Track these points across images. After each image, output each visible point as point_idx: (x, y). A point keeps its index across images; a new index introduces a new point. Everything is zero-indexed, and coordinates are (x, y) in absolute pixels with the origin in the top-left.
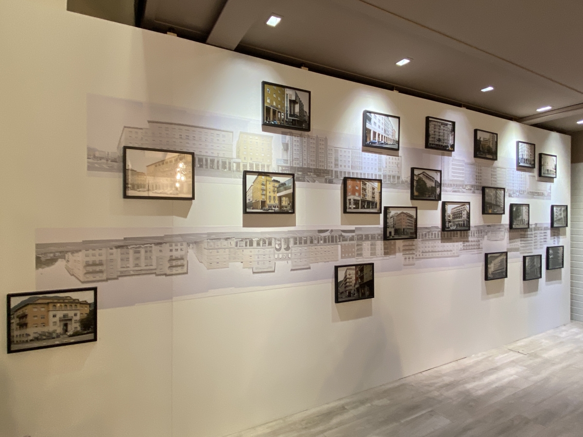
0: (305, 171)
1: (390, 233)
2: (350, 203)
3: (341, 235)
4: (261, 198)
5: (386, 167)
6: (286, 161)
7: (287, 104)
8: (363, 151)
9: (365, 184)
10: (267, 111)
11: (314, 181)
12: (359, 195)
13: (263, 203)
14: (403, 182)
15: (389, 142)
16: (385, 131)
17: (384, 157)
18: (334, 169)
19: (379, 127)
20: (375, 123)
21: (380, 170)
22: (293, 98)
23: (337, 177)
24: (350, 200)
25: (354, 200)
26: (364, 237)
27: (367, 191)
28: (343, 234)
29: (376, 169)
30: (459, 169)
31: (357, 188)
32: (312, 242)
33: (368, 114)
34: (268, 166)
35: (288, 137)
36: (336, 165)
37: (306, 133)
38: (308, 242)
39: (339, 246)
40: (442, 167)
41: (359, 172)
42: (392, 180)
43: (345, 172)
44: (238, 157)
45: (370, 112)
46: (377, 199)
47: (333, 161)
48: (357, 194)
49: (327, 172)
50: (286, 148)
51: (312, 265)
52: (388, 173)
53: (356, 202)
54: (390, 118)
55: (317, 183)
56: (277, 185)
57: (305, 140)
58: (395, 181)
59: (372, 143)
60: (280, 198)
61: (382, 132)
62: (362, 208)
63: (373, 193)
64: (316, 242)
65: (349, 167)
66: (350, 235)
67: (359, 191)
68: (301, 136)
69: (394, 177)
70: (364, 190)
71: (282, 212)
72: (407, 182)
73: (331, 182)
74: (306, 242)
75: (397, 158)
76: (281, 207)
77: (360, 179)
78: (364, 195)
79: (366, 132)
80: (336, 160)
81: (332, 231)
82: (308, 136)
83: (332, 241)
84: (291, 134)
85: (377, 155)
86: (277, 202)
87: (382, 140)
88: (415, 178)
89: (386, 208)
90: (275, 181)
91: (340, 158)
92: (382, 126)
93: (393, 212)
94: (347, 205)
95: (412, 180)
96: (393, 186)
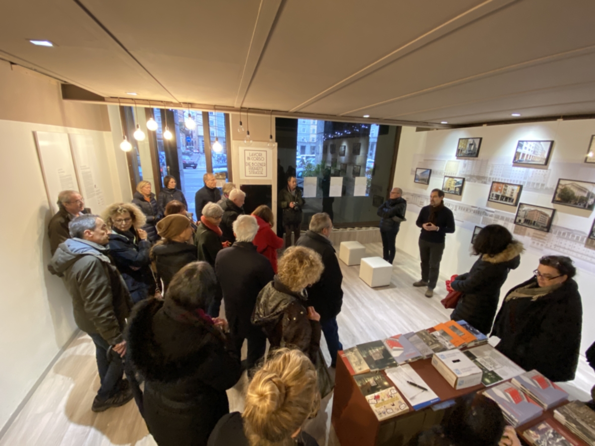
0: (471, 177)
1: (520, 221)
2: (493, 196)
4: (448, 187)
5: (532, 177)
6: (463, 172)
7: (468, 146)
8: (513, 166)
9: (507, 187)
10: (458, 150)
11: (475, 182)
12: (501, 192)
13: (449, 189)
14: (547, 189)
15: (537, 160)
16: (534, 152)
17: (531, 170)
18: (489, 176)
19: (529, 150)
20: (526, 148)
21: (525, 178)
22: (472, 143)
23: (490, 180)
26: (500, 218)
27: (507, 191)
28: (486, 212)
29: (521, 178)
31: (500, 188)
32: (467, 210)
33: (521, 143)
34: (456, 174)
35: (467, 161)
36: (491, 174)
37: (476, 158)
38: (465, 210)
39: (482, 218)
41: (507, 178)
42: (535, 186)
43: (493, 178)
44: (445, 170)
45: (523, 141)
46: (515, 197)
47: (489, 172)
48: (499, 192)
49: (484, 178)
50: (465, 165)
52: (531, 181)
53: (497, 196)
54: (542, 143)
55: (476, 183)
56: (456, 182)
57: (475, 161)
58: (539, 188)
59: (520, 161)
60: (456, 188)
61: (530, 153)
62: (501, 200)
63: (512, 193)
64: (469, 211)
65: (500, 175)
66: (491, 213)
67: (501, 190)
68: (473, 160)
69: (538, 184)
70: (505, 190)
71: (455, 193)
72: (552, 189)
73: (485, 183)
75: (545, 171)
76: (455, 191)
77: (503, 183)
78: (505, 193)
79: (517, 154)
80: (492, 171)
81: (479, 208)
82: (477, 160)
84: (469, 159)
85: (525, 169)
87: (530, 158)
89: (521, 204)
90: (456, 181)
91: (494, 170)
92: (531, 149)
93: (526, 208)
94: (491, 197)
95: (557, 188)
96: (536, 190)
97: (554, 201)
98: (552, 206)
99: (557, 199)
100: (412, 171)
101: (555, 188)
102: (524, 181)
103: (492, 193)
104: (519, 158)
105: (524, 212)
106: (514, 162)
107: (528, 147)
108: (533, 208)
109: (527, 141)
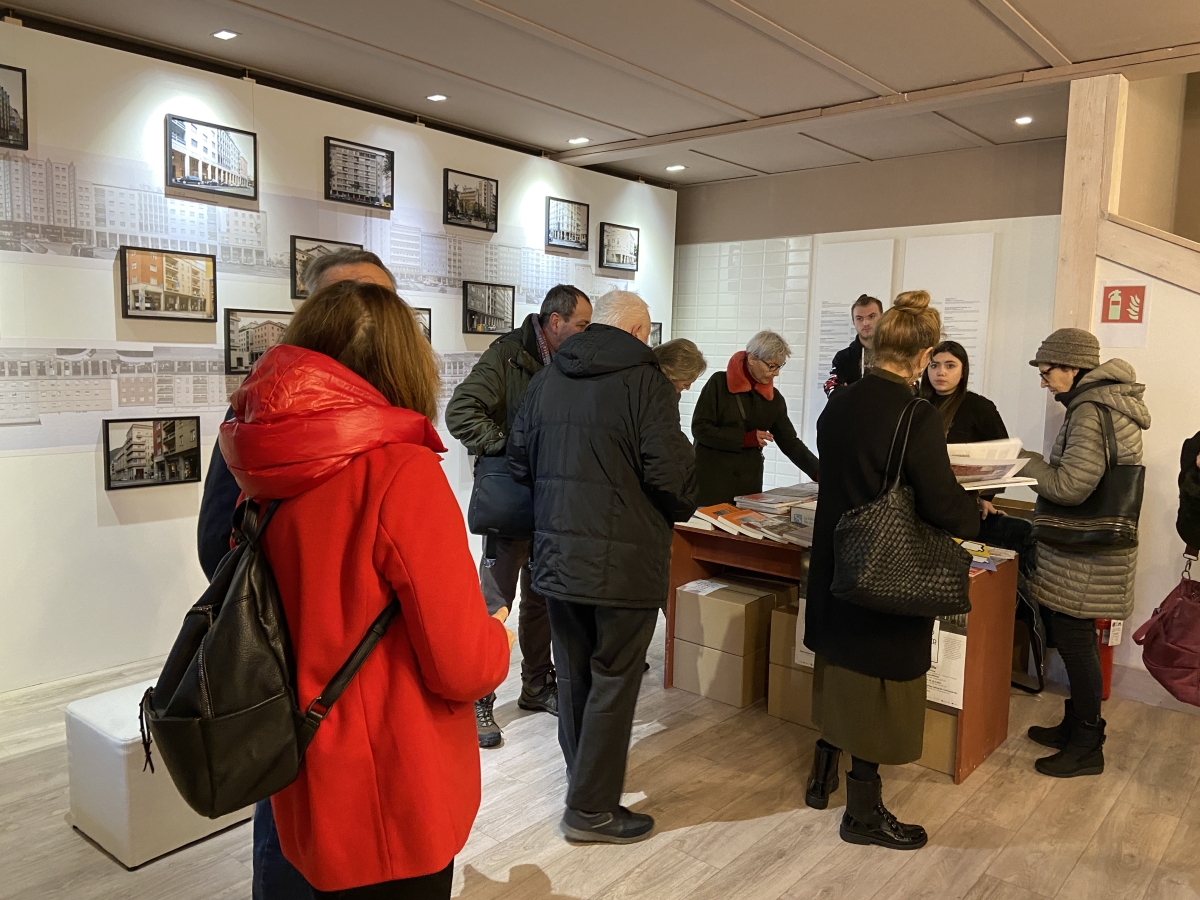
0: (20, 229)
1: (240, 360)
2: (136, 299)
3: (119, 361)
5: (228, 230)
8: (167, 195)
9: (175, 263)
11: (44, 251)
12: (160, 283)
14: (270, 263)
15: (232, 182)
16: (220, 159)
17: (221, 211)
18: (95, 229)
19: (205, 149)
20: (194, 142)
21: (213, 235)
23: (103, 244)
24: (136, 292)
25: (147, 293)
26: (176, 367)
27: (179, 276)
28: (122, 358)
29: (202, 234)
30: (409, 245)
31: (153, 269)
32: (42, 372)
33: (174, 122)
36: (100, 221)
37: (20, 153)
38: (34, 371)
39: (114, 383)
40: (366, 238)
41: (159, 236)
42: (243, 257)
43: (123, 237)
45: (182, 120)
46: (205, 292)
47: (93, 213)
48: (154, 281)
49: (77, 233)
51: (42, 417)
52: (233, 243)
53: (151, 298)
54: (231, 135)
55: (51, 255)
57: (17, 166)
58: (251, 260)
59: (188, 181)
61: (212, 161)
62: (166, 309)
63: (195, 282)
64: (52, 372)
65: (133, 225)
66: (143, 361)
67: (159, 276)
69: (248, 252)
70: (174, 274)
72: (281, 262)
73: (87, 253)
74: (26, 372)
75: (254, 214)
77: (159, 252)
78: (173, 284)
79: (173, 159)
80: (100, 210)
81: (93, 351)
82: (26, 160)
83: (96, 372)
85: (205, 206)
87: (213, 176)
88: (299, 256)
89: (229, 312)
91: (108, 207)
92: (212, 149)
93: (245, 321)
94: (131, 302)
95: (293, 259)
96: (247, 268)
97: (294, 293)
101: (288, 259)
102: (213, 243)
103: (130, 288)
104: (183, 172)
105: (243, 335)
106: (169, 183)
107: (201, 143)
108: (261, 320)
109: (192, 121)
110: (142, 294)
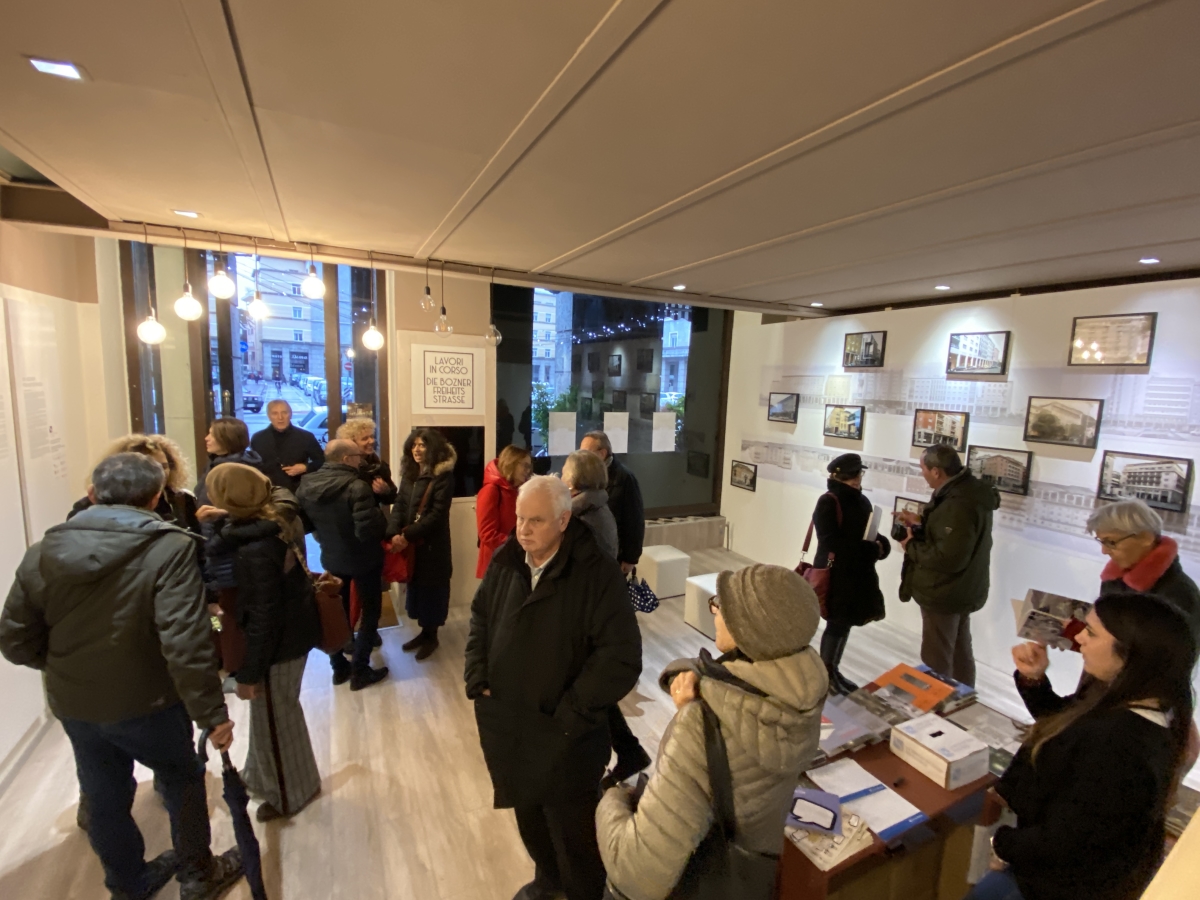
0: (876, 403)
2: (919, 437)
3: (909, 468)
4: (835, 425)
5: (983, 396)
6: (860, 395)
7: (863, 347)
8: (948, 379)
9: (942, 417)
10: (847, 356)
11: (884, 412)
12: (933, 428)
13: (837, 429)
14: (1011, 416)
15: (986, 366)
16: (980, 353)
17: (979, 384)
18: (908, 400)
19: (971, 349)
20: (965, 346)
21: (971, 400)
22: (869, 341)
23: (910, 408)
24: (920, 433)
25: (926, 434)
27: (944, 425)
28: (912, 467)
29: (965, 399)
31: (930, 421)
32: (876, 467)
33: (955, 337)
34: (846, 400)
35: (864, 374)
36: (911, 396)
37: (881, 368)
39: (905, 479)
41: (940, 403)
42: (990, 412)
43: (916, 404)
44: (826, 394)
45: (958, 335)
46: (958, 434)
47: (908, 393)
48: (930, 427)
49: (899, 403)
50: (861, 383)
51: (874, 489)
52: (983, 404)
53: (928, 436)
54: (991, 336)
55: (887, 414)
56: (848, 415)
57: (879, 375)
58: (997, 415)
59: (959, 369)
60: (850, 426)
61: (974, 355)
63: (953, 428)
64: (880, 468)
65: (925, 398)
67: (933, 425)
68: (876, 372)
69: (995, 409)
70: (941, 423)
71: (850, 437)
72: (1020, 415)
73: (902, 413)
75: (1003, 384)
76: (849, 433)
77: (935, 412)
78: (940, 429)
79: (952, 358)
80: (911, 391)
81: (898, 462)
82: (883, 371)
83: (898, 471)
84: (867, 371)
85: (969, 383)
86: (847, 429)
87: (974, 364)
88: (1033, 410)
89: (971, 447)
90: (847, 412)
91: (916, 389)
92: (975, 347)
93: (981, 454)
94: (917, 438)
95: (1028, 413)
96: (992, 420)
97: (1026, 438)
98: (1024, 446)
99: (1031, 432)
100: (762, 398)
101: (1025, 414)
102: (971, 404)
103: (917, 431)
104: (955, 364)
105: (979, 463)
106: (948, 373)
107: (969, 345)
108: (993, 454)
109: (964, 334)
110: (923, 435)
